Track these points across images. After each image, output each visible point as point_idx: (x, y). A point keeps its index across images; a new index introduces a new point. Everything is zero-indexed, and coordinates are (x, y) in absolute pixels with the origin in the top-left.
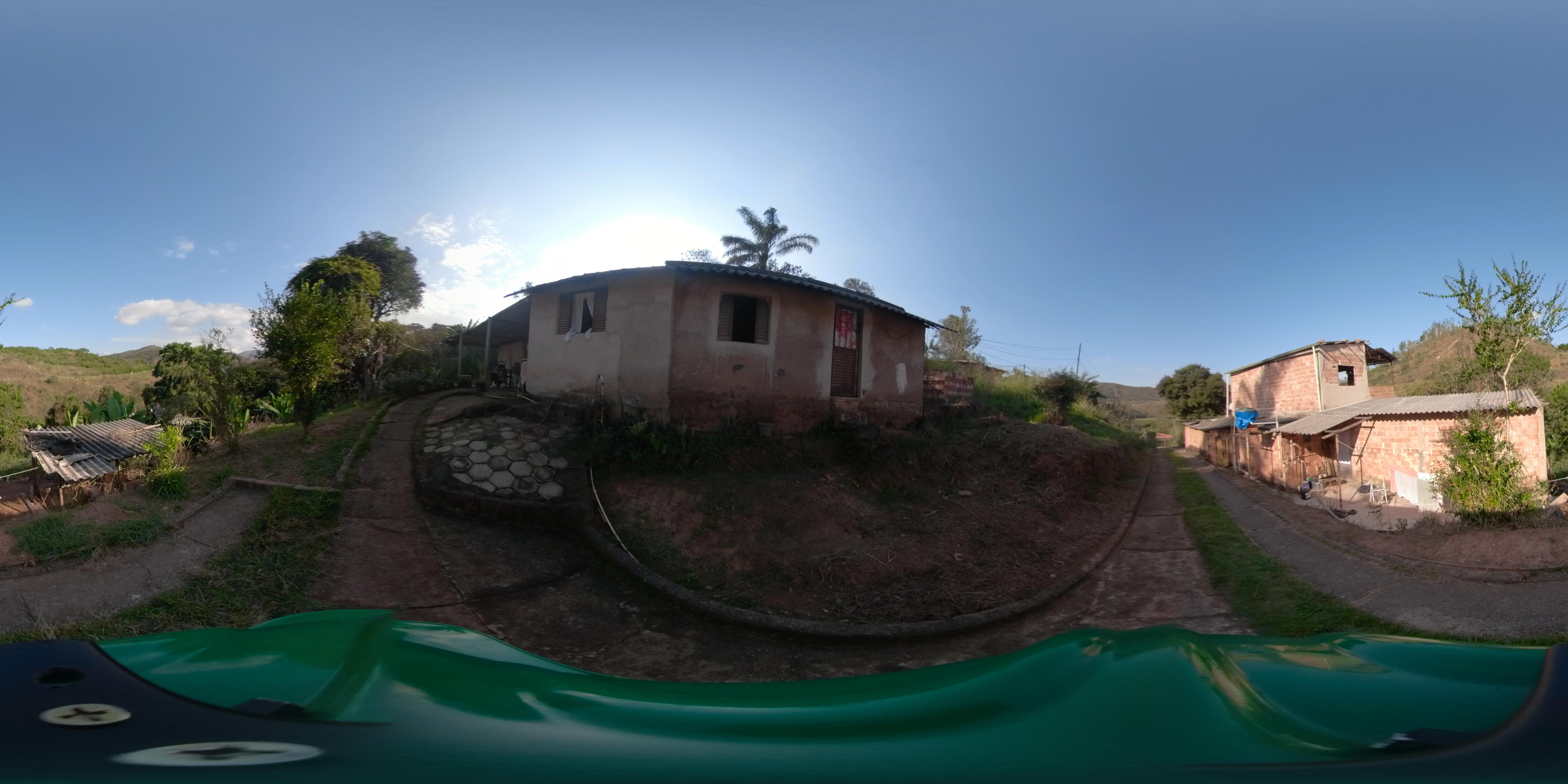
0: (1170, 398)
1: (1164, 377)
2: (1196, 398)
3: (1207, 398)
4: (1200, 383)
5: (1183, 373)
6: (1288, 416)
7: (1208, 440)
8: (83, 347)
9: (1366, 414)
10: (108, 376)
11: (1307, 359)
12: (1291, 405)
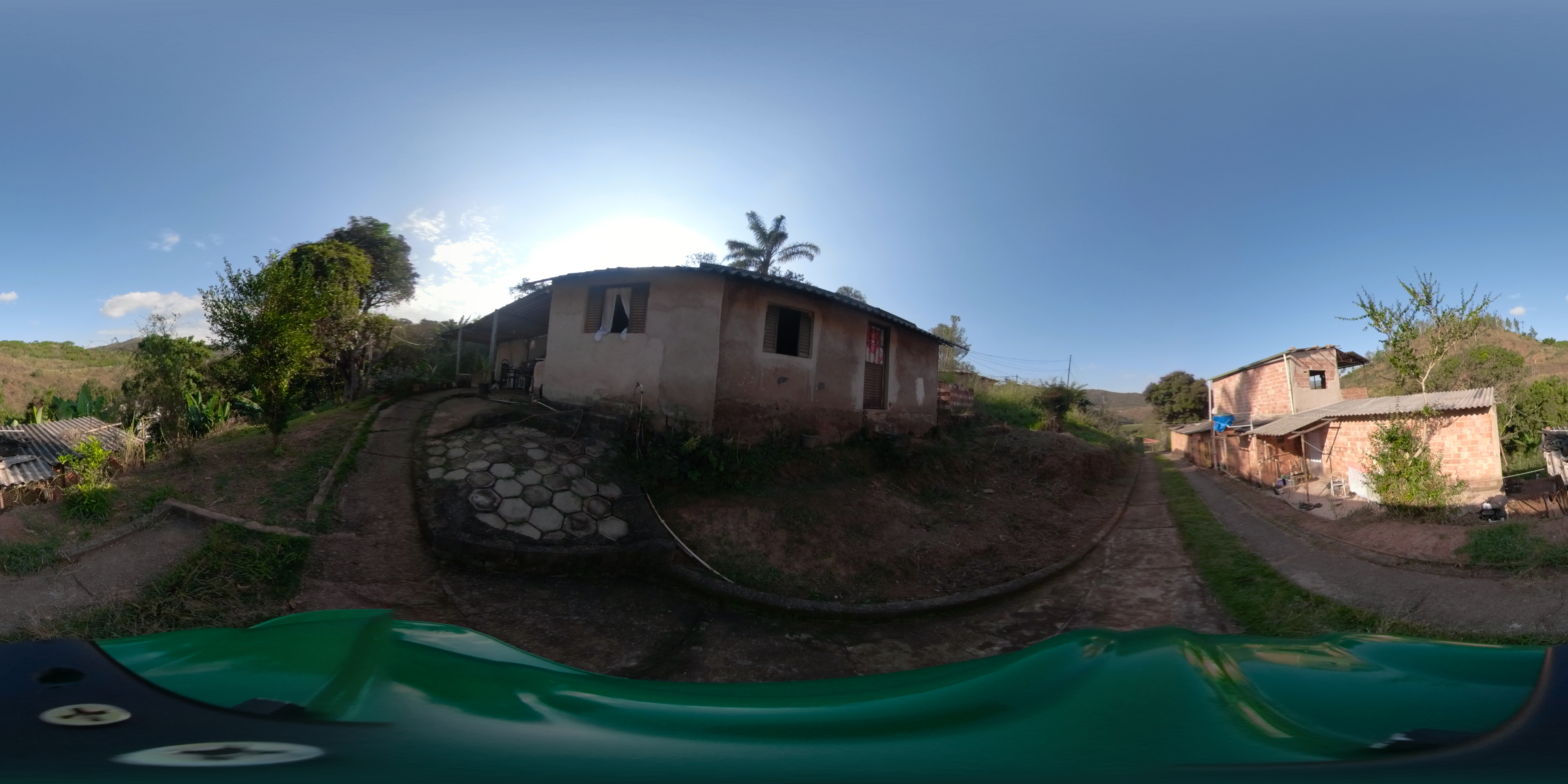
0: (1156, 404)
1: (1149, 384)
2: (1181, 403)
3: (1192, 404)
4: (1184, 389)
5: (1168, 380)
6: (1265, 419)
7: (1192, 443)
8: (68, 340)
9: (1332, 416)
10: (94, 369)
11: (1279, 366)
12: (1267, 409)
